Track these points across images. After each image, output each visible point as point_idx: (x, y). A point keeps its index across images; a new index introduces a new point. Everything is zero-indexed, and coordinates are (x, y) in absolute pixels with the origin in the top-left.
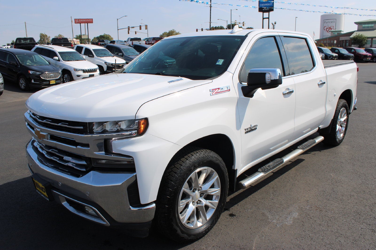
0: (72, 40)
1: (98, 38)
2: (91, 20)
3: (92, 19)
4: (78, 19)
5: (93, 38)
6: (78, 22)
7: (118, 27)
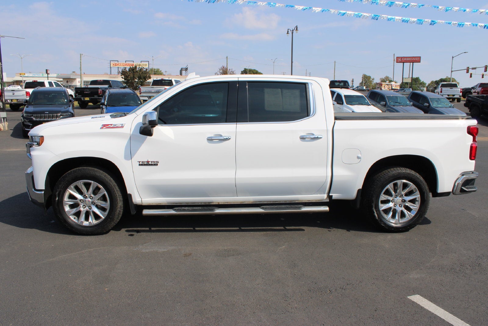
0: (390, 84)
1: (437, 82)
2: (418, 59)
3: (420, 57)
4: (402, 58)
5: (430, 82)
6: (401, 60)
7: (452, 68)
